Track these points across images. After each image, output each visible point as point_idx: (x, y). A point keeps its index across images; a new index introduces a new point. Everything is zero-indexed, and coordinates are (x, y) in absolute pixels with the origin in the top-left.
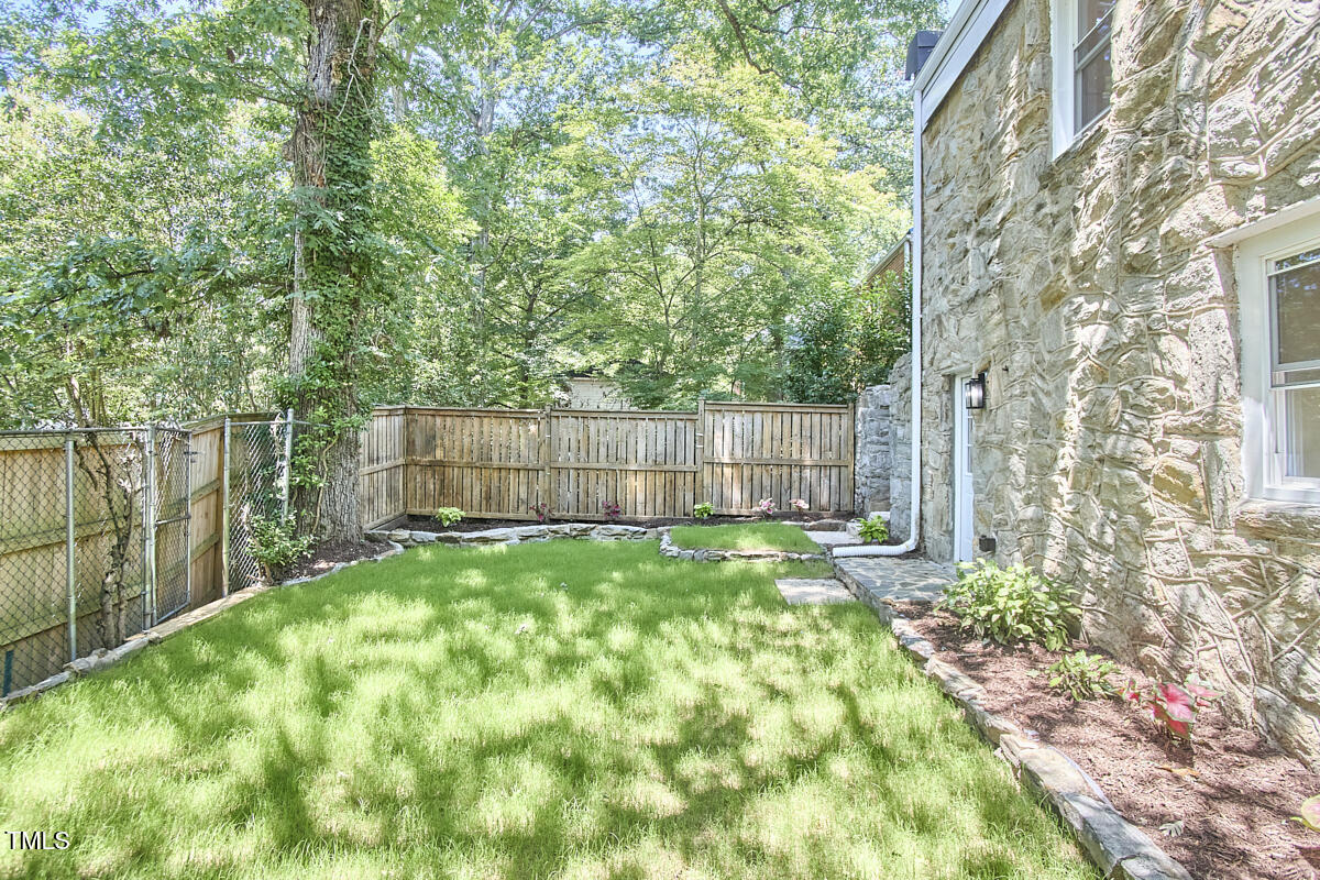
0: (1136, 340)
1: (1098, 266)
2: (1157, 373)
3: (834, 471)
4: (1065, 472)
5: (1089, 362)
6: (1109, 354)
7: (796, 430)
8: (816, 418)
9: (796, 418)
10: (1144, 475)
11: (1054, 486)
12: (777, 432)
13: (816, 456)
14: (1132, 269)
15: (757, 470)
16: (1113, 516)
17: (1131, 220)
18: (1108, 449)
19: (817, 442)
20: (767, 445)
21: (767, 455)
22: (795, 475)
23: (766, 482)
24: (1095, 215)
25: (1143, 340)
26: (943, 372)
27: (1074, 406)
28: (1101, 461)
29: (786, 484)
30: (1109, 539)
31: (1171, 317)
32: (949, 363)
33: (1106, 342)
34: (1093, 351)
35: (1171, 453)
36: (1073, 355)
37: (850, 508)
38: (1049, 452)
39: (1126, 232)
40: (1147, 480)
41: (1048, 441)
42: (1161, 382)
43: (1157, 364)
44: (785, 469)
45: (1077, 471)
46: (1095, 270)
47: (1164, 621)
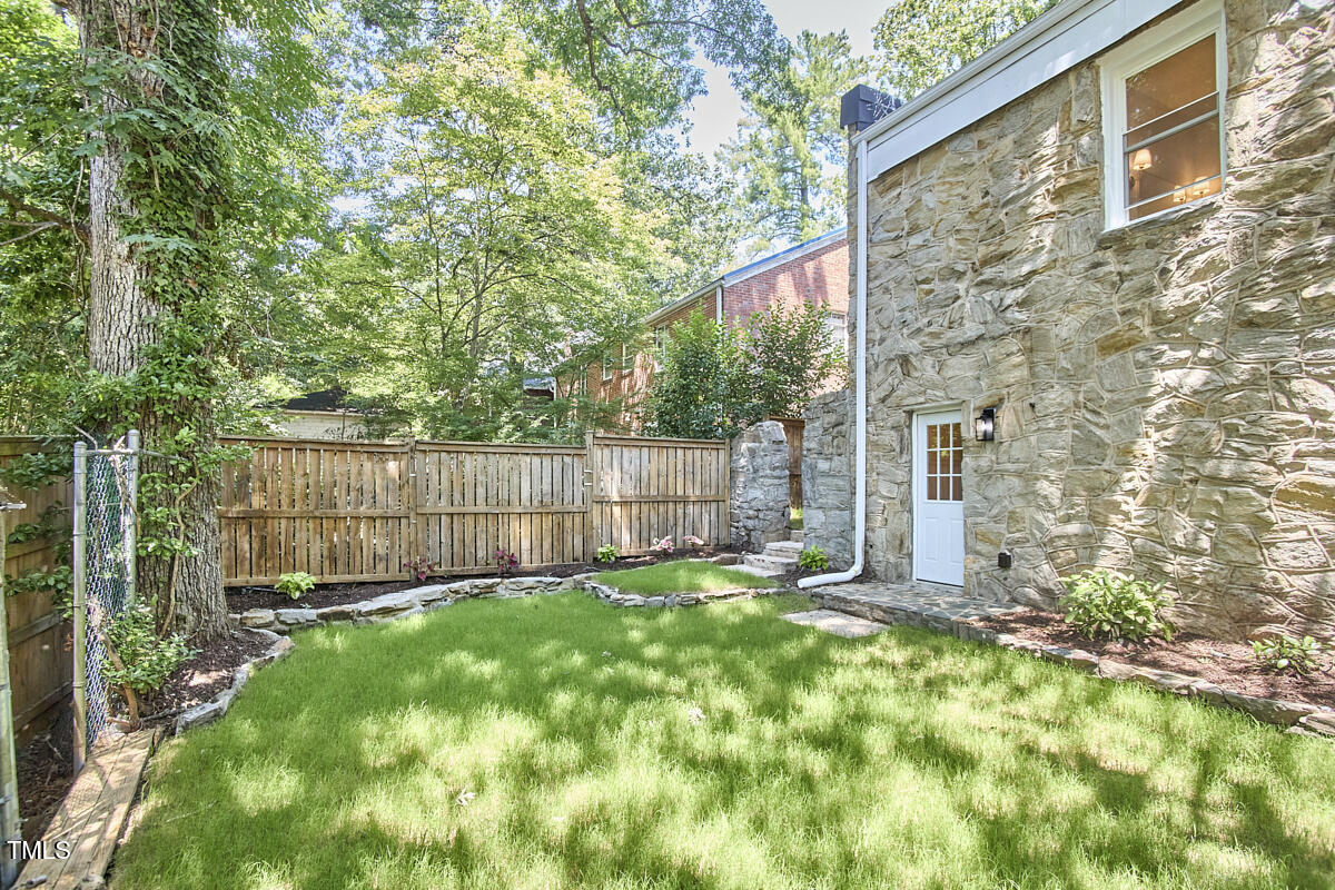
0: (1255, 382)
1: (1197, 320)
2: (1280, 408)
3: (713, 506)
4: (1133, 493)
5: (1177, 400)
6: (1208, 394)
7: (680, 467)
8: (698, 452)
9: (680, 452)
10: (1265, 492)
11: (1115, 507)
12: (663, 467)
13: (698, 493)
14: (1251, 324)
15: (645, 508)
16: (1209, 524)
17: (1258, 284)
18: (1207, 472)
19: (698, 478)
20: (654, 482)
21: (653, 492)
22: (680, 512)
23: (654, 520)
24: (1199, 276)
25: (1263, 382)
26: (904, 409)
27: (1148, 437)
28: (1194, 481)
29: (671, 522)
30: (1205, 543)
31: (1307, 365)
32: (922, 399)
33: (1206, 383)
34: (1186, 390)
35: (1306, 471)
36: (1150, 394)
37: (728, 542)
38: (1107, 477)
39: (1248, 293)
40: (1268, 495)
41: (1105, 466)
42: (1290, 416)
43: (1283, 401)
44: (671, 505)
45: (1152, 490)
46: (1191, 323)
47: (1290, 604)
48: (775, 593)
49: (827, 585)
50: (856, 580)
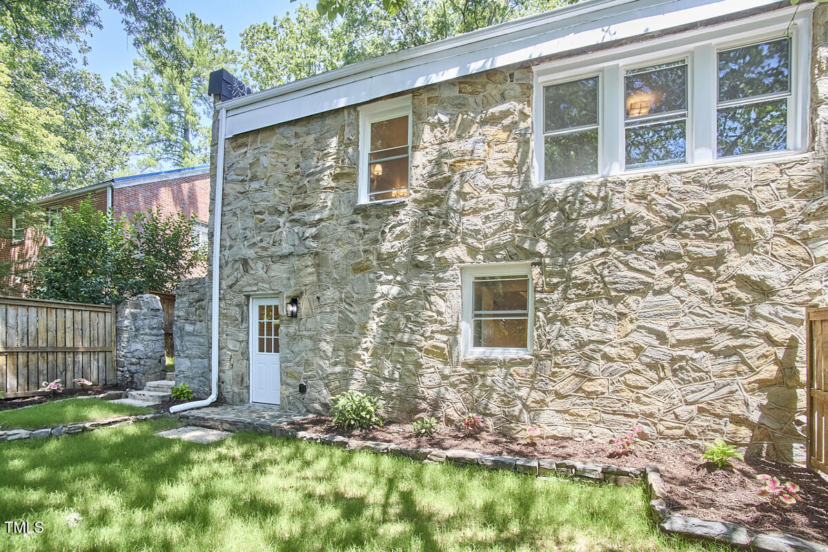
0: (417, 295)
1: (396, 260)
2: (427, 309)
3: (101, 355)
4: (367, 349)
5: (387, 301)
6: (400, 299)
7: (69, 324)
8: (86, 314)
9: (69, 313)
10: (420, 349)
11: (358, 357)
12: (52, 324)
13: (86, 345)
14: (417, 266)
15: (33, 357)
16: (399, 366)
17: (420, 247)
18: (398, 339)
19: (87, 334)
20: (42, 335)
21: (41, 344)
22: (69, 359)
23: (42, 366)
24: (397, 238)
25: (420, 296)
26: (245, 293)
27: (374, 320)
28: (393, 344)
29: (61, 367)
30: (397, 375)
31: (436, 289)
32: (255, 289)
33: (399, 294)
34: (390, 296)
35: (435, 340)
36: (375, 297)
37: (114, 382)
38: (355, 340)
39: (416, 250)
40: (421, 351)
41: (354, 335)
42: (430, 313)
43: (428, 306)
44: (60, 356)
45: (375, 348)
46: (394, 262)
47: (428, 403)
48: (151, 418)
49: (192, 409)
50: (212, 405)
